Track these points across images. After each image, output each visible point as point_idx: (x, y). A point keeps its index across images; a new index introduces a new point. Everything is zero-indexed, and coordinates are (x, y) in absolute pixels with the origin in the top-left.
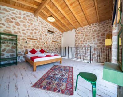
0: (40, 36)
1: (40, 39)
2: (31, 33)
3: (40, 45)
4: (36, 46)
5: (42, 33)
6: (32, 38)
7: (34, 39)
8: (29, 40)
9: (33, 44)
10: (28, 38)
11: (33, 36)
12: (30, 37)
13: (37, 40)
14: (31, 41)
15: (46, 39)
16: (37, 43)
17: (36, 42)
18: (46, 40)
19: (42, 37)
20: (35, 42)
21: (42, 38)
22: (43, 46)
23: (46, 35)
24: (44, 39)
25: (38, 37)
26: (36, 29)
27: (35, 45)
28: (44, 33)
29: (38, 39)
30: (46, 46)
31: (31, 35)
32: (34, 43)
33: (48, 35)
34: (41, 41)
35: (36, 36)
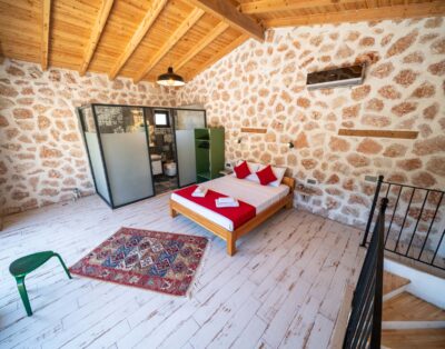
0: (275, 116)
1: (274, 126)
2: (251, 112)
3: (274, 149)
4: (262, 153)
5: (283, 102)
6: (251, 127)
7: (258, 131)
8: (245, 134)
9: (253, 147)
10: (243, 130)
11: (254, 122)
12: (248, 124)
13: (265, 131)
14: (250, 136)
15: (302, 125)
16: (266, 144)
17: (263, 141)
18: (301, 130)
19: (284, 118)
20: (258, 139)
21: (285, 123)
22: (286, 156)
23: (303, 103)
24: (294, 124)
25: (270, 121)
26: (264, 93)
27: (258, 149)
28: (295, 96)
29: (270, 129)
30: (300, 158)
31: (250, 119)
32: (256, 144)
33: (313, 101)
34: (278, 135)
35: (263, 117)
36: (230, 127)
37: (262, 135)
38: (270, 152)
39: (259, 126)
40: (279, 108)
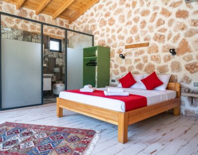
0: (156, 30)
1: (156, 38)
2: (134, 30)
3: (157, 59)
4: (146, 65)
5: (163, 18)
6: (134, 43)
7: (141, 45)
8: (129, 50)
9: (136, 61)
10: (127, 47)
11: (138, 38)
12: (131, 41)
13: (148, 44)
14: (133, 51)
16: (149, 56)
17: (146, 54)
18: (182, 37)
19: (165, 30)
20: (142, 52)
21: (166, 34)
22: (169, 63)
23: (182, 14)
24: (175, 34)
25: (152, 35)
26: (145, 13)
27: (142, 62)
28: (174, 11)
29: (152, 42)
30: (183, 64)
31: (134, 36)
32: (140, 57)
33: (191, 11)
34: (160, 46)
35: (145, 32)
36: (115, 46)
37: (145, 49)
38: (153, 63)
39: (142, 41)
40: (160, 23)
